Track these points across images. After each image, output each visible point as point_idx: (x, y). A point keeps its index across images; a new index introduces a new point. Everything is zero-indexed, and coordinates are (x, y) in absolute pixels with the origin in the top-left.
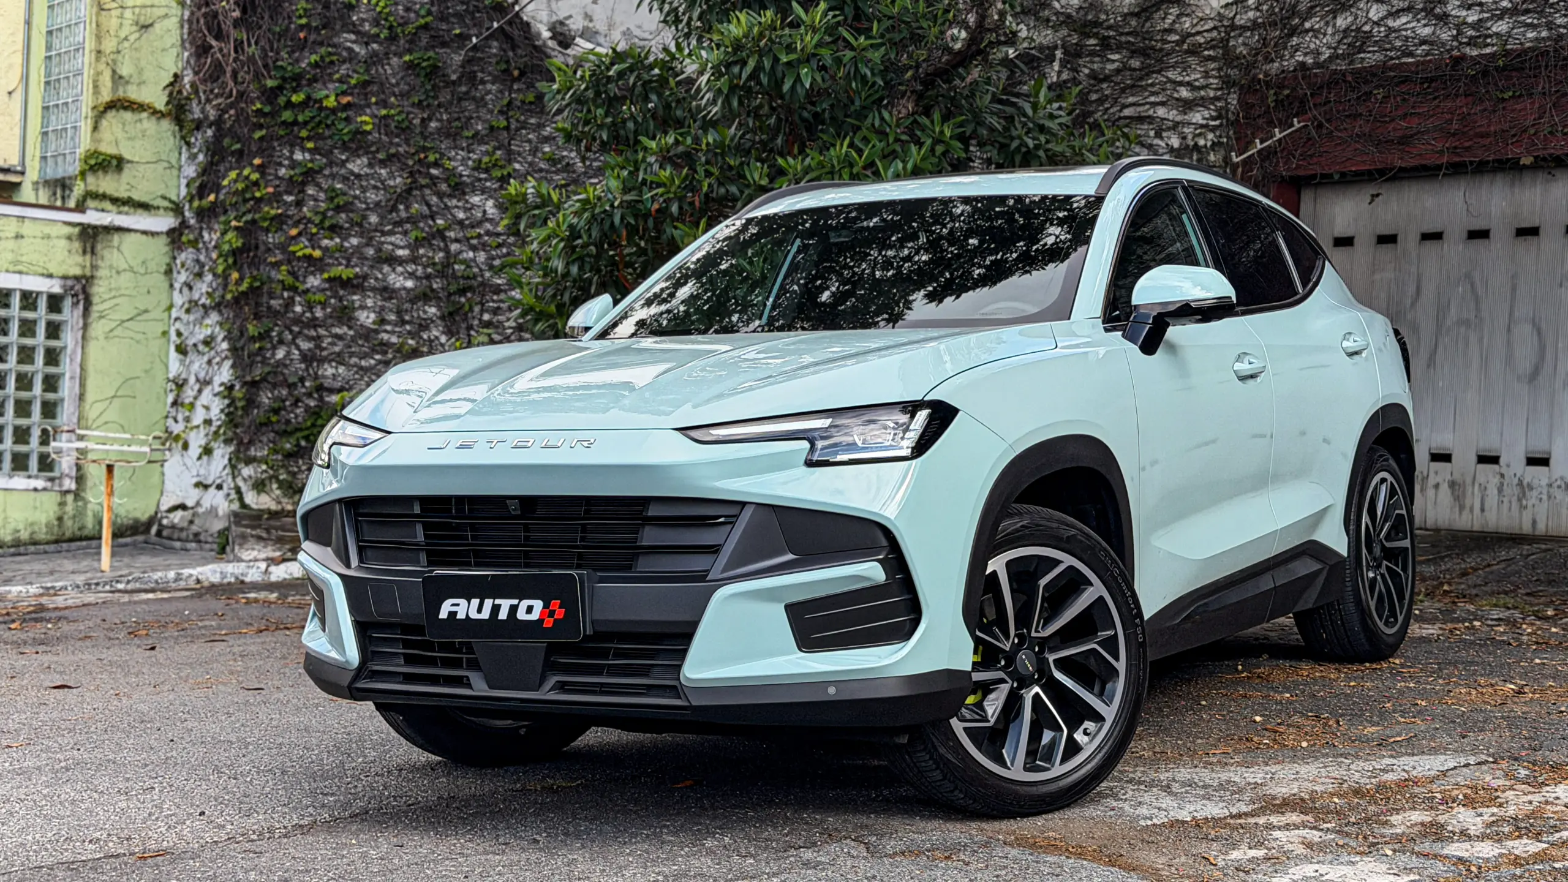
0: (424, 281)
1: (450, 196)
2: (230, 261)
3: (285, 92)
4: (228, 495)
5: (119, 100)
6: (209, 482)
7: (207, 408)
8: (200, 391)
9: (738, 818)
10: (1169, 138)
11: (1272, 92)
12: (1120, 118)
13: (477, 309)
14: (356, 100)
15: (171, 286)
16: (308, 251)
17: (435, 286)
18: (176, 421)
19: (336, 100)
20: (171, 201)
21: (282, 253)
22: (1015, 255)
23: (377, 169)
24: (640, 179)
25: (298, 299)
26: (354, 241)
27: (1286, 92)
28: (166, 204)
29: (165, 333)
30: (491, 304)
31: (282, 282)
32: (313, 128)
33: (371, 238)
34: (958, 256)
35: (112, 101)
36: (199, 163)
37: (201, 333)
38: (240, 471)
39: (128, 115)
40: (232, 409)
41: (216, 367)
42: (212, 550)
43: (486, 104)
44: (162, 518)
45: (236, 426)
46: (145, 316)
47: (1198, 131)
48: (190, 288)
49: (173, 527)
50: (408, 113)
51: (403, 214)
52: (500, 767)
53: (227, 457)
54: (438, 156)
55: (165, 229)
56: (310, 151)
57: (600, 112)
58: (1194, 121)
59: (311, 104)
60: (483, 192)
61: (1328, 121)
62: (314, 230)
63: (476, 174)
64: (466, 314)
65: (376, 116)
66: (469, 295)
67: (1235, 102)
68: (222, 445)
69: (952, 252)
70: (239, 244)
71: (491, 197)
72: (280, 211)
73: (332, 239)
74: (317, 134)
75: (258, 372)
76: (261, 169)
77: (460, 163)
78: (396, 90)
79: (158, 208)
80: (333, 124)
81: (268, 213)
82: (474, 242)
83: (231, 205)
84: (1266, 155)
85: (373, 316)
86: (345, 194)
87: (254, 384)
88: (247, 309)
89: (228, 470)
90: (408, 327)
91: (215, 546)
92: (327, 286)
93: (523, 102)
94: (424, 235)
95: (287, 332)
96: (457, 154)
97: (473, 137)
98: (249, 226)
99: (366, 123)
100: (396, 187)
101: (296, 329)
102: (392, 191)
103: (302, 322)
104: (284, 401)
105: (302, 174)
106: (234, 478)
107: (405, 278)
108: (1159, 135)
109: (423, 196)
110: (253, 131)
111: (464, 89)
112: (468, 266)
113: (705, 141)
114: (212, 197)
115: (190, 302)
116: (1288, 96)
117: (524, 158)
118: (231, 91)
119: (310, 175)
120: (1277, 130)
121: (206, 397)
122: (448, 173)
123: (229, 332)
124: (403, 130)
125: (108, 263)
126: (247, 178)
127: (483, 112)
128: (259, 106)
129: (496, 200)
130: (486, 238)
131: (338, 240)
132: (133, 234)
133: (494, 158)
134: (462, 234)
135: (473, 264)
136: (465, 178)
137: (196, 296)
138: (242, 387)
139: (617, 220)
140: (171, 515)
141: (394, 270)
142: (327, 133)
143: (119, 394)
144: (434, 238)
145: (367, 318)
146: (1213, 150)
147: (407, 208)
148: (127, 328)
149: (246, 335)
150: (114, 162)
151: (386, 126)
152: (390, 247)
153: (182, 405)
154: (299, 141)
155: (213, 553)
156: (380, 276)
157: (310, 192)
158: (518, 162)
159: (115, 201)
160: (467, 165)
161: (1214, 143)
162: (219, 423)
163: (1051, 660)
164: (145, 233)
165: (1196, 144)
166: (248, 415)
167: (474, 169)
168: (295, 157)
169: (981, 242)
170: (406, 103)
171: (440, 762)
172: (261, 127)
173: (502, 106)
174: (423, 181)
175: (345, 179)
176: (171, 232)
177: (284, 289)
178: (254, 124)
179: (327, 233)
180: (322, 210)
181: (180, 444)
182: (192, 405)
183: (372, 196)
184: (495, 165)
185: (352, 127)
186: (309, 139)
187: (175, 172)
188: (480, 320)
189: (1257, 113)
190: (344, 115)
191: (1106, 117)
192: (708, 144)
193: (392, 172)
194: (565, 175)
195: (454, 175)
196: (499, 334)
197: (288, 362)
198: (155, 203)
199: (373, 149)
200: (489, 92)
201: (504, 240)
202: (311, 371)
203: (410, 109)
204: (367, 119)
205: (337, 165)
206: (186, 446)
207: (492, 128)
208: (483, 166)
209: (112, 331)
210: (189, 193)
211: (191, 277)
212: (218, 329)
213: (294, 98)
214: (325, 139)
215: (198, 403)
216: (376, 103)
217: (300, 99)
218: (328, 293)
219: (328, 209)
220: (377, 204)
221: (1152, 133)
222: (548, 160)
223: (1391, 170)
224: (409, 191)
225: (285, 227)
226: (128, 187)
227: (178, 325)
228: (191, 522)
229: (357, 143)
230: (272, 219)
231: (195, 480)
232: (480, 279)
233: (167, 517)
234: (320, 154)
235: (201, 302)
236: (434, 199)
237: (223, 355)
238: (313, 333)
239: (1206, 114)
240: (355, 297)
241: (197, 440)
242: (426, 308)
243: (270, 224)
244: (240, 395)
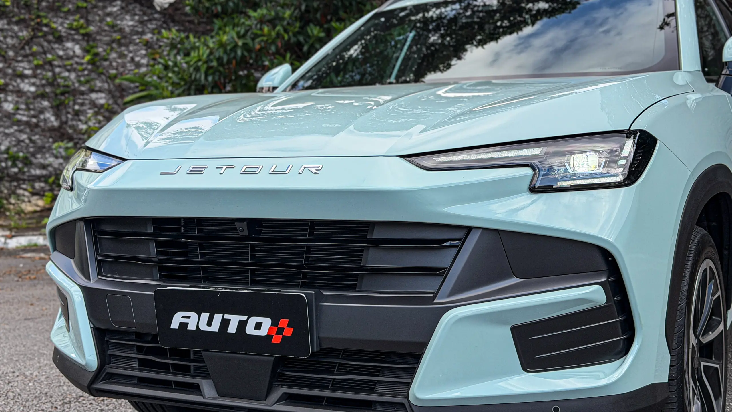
0: (41, 88)
1: (55, 43)
17: (47, 91)
23: (12, 26)
30: (79, 101)
33: (10, 64)
51: (28, 52)
54: (47, 21)
60: (73, 41)
63: (70, 32)
66: (67, 96)
71: (77, 44)
77: (60, 25)
82: (69, 67)
85: (12, 106)
94: (40, 63)
96: (58, 20)
97: (67, 11)
100: (24, 37)
102: (22, 38)
107: (30, 86)
109: (39, 42)
117: (96, 24)
122: (53, 30)
124: (29, 6)
129: (81, 45)
130: (76, 66)
133: (79, 23)
134: (61, 63)
135: (67, 79)
136: (63, 33)
141: (23, 81)
144: (46, 65)
145: (8, 107)
147: (30, 48)
152: (21, 69)
156: (15, 84)
158: (93, 26)
160: (64, 26)
167: (68, 29)
174: (39, 34)
183: (10, 41)
184: (80, 27)
188: (73, 109)
193: (21, 28)
195: (57, 31)
199: (10, 16)
201: (86, 67)
207: (78, 8)
220: (14, 46)
222: (109, 26)
224: (32, 39)
232: (72, 87)
236: (45, 44)
242: (43, 102)
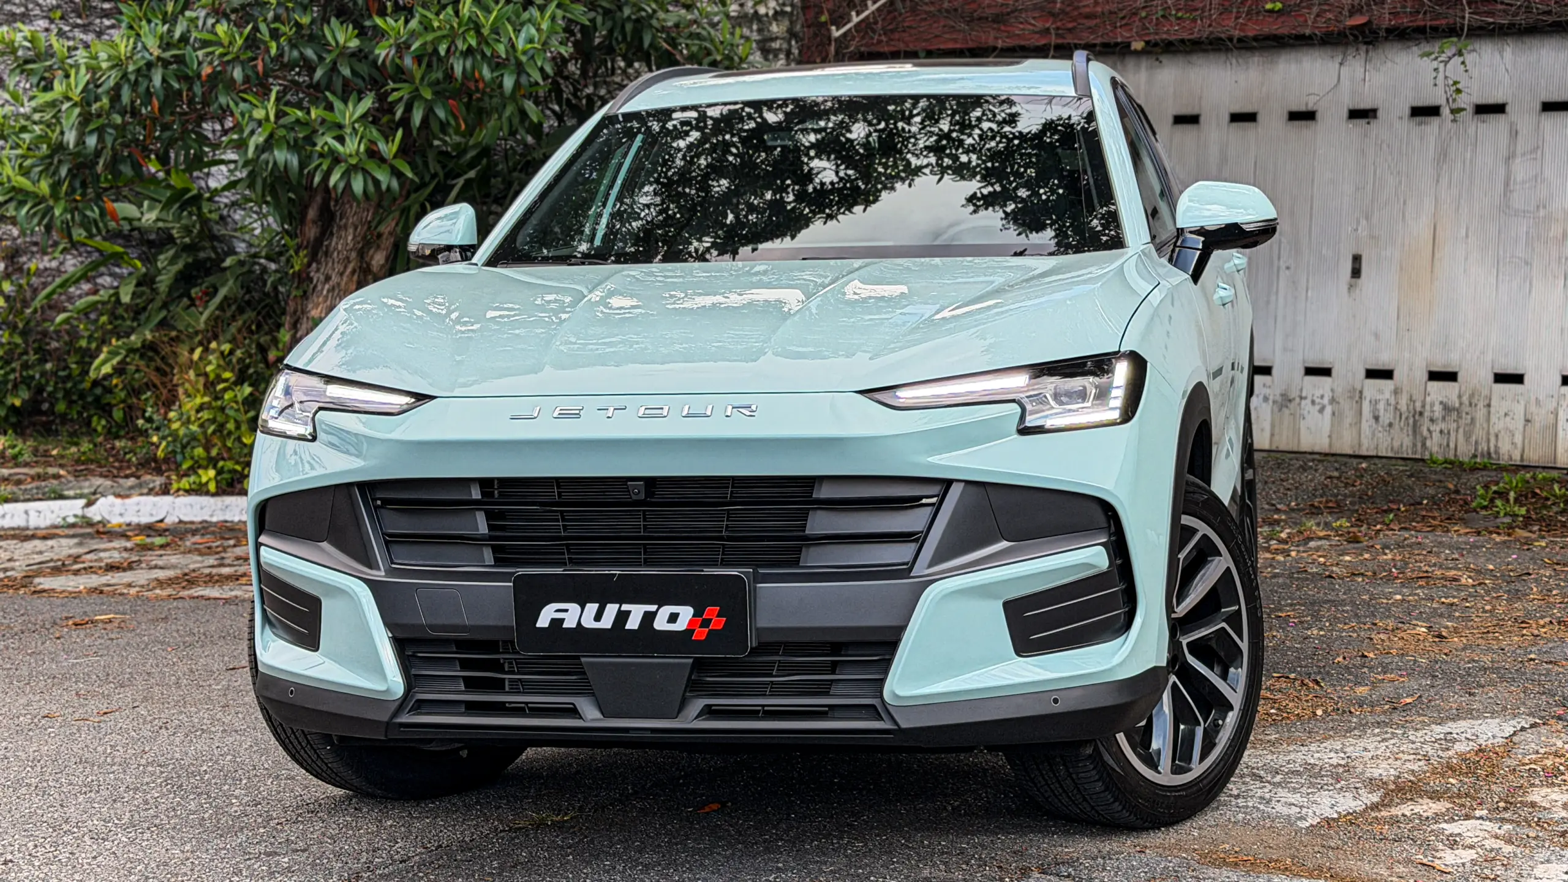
146: (776, 20)
161: (776, 13)
165: (756, 12)
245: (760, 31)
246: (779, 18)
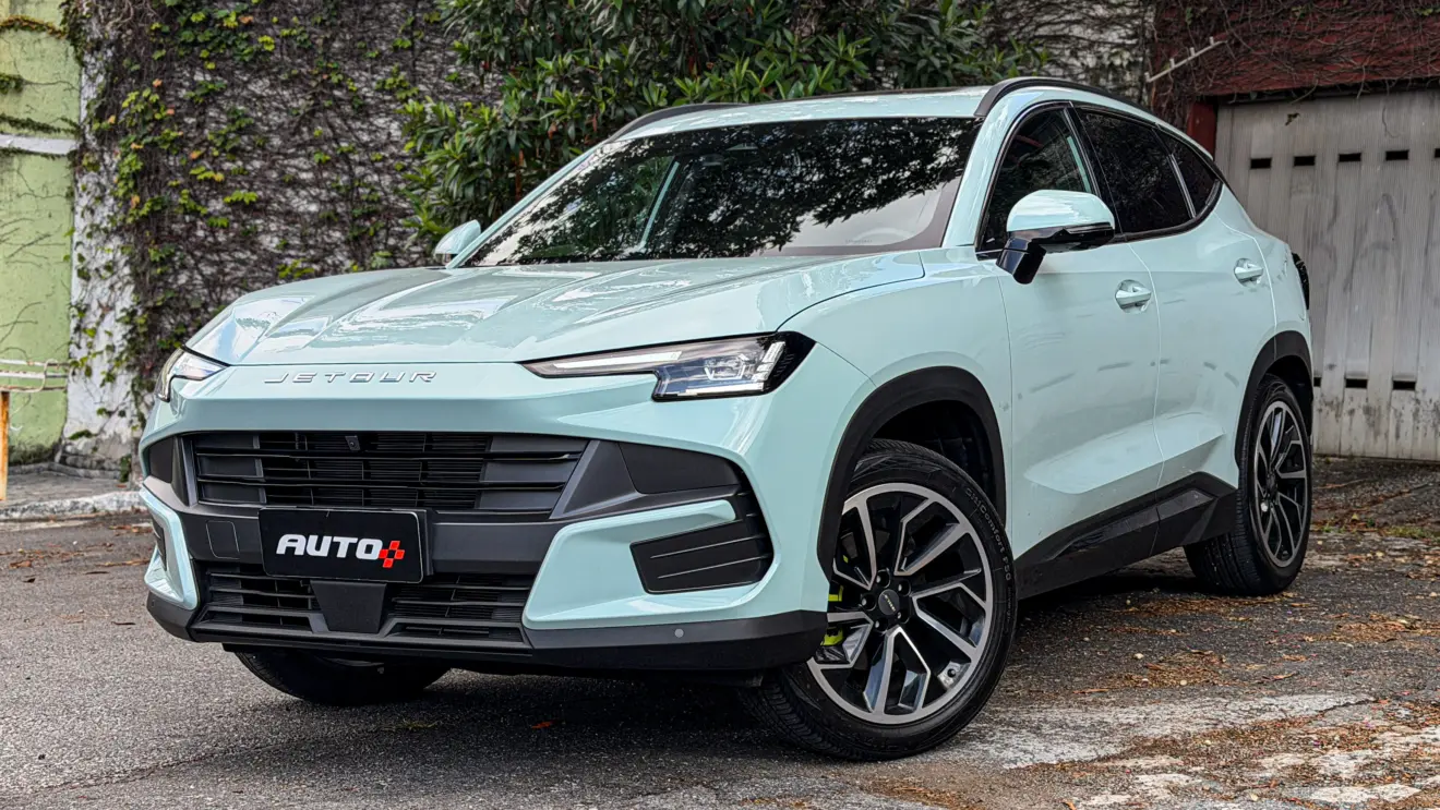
0: (328, 205)
1: (355, 119)
2: (131, 184)
3: (185, 11)
4: (131, 422)
5: (18, 20)
6: (113, 408)
7: (110, 334)
8: (102, 316)
9: (592, 761)
10: (1085, 57)
11: (1189, 9)
12: (1035, 37)
13: (382, 233)
14: (258, 20)
15: (73, 209)
16: (210, 175)
17: (339, 210)
18: (79, 347)
19: (237, 20)
20: (71, 123)
21: (183, 177)
22: (907, 174)
23: (279, 90)
24: (538, 101)
25: (200, 223)
26: (257, 164)
27: (1203, 10)
28: (67, 126)
29: (67, 258)
30: (397, 229)
31: (184, 205)
32: (214, 49)
33: (274, 162)
34: (850, 176)
35: (10, 21)
36: (99, 85)
37: (103, 259)
38: (143, 398)
39: (26, 35)
40: (134, 335)
41: (118, 293)
42: (115, 478)
43: (390, 23)
44: (66, 445)
45: (138, 353)
46: (46, 240)
47: (1114, 51)
48: (92, 212)
49: (77, 454)
50: (311, 33)
51: (306, 137)
52: (358, 706)
53: (130, 383)
54: (341, 77)
55: (66, 152)
56: (210, 71)
57: (498, 30)
58: (1110, 40)
59: (211, 23)
60: (388, 115)
61: (1246, 39)
62: (216, 153)
63: (381, 96)
64: (371, 238)
65: (278, 37)
66: (374, 219)
67: (1151, 20)
68: (125, 372)
69: (845, 172)
70: (139, 167)
71: (395, 119)
72: (180, 134)
73: (234, 162)
74: (218, 54)
75: (159, 299)
76: (161, 90)
77: (364, 84)
78: (298, 9)
79: (59, 130)
80: (234, 44)
81: (168, 134)
82: (379, 165)
83: (130, 127)
84: (1182, 74)
85: (276, 240)
86: (246, 116)
87: (156, 309)
88: (147, 233)
89: (131, 397)
90: (312, 252)
91: (118, 473)
92: (230, 209)
93: (428, 22)
94: (328, 158)
95: (189, 257)
96: (361, 75)
97: (377, 58)
98: (149, 149)
99: (267, 43)
100: (298, 109)
101: (198, 253)
102: (294, 113)
103: (205, 246)
104: (186, 327)
105: (202, 95)
106: (137, 405)
107: (309, 202)
108: (1074, 54)
109: (326, 118)
110: (153, 51)
111: (367, 8)
112: (373, 190)
113: (602, 61)
114: (112, 119)
115: (92, 226)
116: (1205, 14)
117: (429, 79)
118: (129, 9)
119: (211, 97)
120: (1192, 49)
121: (109, 322)
122: (352, 94)
123: (132, 256)
124: (306, 51)
125: (8, 186)
126: (147, 99)
127: (387, 33)
128: (156, 25)
129: (401, 122)
130: (391, 161)
131: (240, 163)
132: (33, 157)
133: (398, 80)
134: (366, 157)
135: (376, 188)
136: (369, 100)
137: (97, 221)
138: (144, 313)
139: (512, 141)
140: (75, 442)
141: (297, 194)
142: (228, 53)
143: (20, 319)
144: (338, 161)
145: (270, 243)
146: (1129, 70)
147: (311, 130)
148: (29, 253)
149: (147, 259)
150: (13, 84)
151: (289, 46)
152: (294, 170)
153: (85, 330)
154: (200, 62)
155: (115, 481)
156: (283, 200)
157: (211, 114)
158: (423, 83)
159: (15, 123)
160: (371, 87)
161: (1130, 63)
162: (122, 349)
163: (915, 599)
164: (45, 155)
165: (1112, 64)
166: (150, 341)
167: (377, 91)
168: (196, 78)
169: (874, 162)
170: (308, 23)
171: (298, 702)
172: (160, 47)
173: (407, 26)
174: (327, 103)
175: (247, 101)
176: (72, 155)
177: (186, 213)
178: (154, 44)
179: (229, 156)
180: (223, 132)
181: (84, 369)
182: (95, 331)
183: (274, 118)
184: (399, 87)
185: (254, 47)
186: (209, 59)
187: (75, 93)
188: (385, 244)
189: (1175, 31)
190: (245, 35)
191: (1020, 36)
192: (605, 64)
193: (294, 94)
194: (471, 97)
195: (358, 97)
196: (405, 259)
197: (190, 288)
198: (56, 125)
199: (275, 70)
200: (393, 12)
201: (410, 164)
202: (214, 296)
203: (313, 29)
204: (268, 39)
205: (239, 86)
206: (89, 372)
207: (396, 49)
208: (387, 87)
209: (12, 255)
210: (88, 115)
211: (93, 201)
212: (119, 254)
213: (193, 19)
214: (225, 59)
215: (101, 329)
216: (277, 23)
217: (200, 19)
218: (231, 217)
219: (230, 132)
220: (280, 126)
221: (1067, 53)
222: (454, 82)
223: (1309, 89)
224: (312, 113)
225: (186, 149)
226: (28, 109)
227: (80, 249)
228: (95, 449)
229: (259, 64)
230: (173, 141)
231: (98, 407)
232: (385, 203)
233: (70, 444)
234: (220, 75)
235: (103, 226)
236: (338, 122)
237: (125, 281)
238: (216, 258)
239: (1123, 32)
240: (258, 222)
241: (100, 367)
242: (331, 232)
243: (171, 146)
244: (142, 321)
245: (1114, 80)
246: (1133, 68)
